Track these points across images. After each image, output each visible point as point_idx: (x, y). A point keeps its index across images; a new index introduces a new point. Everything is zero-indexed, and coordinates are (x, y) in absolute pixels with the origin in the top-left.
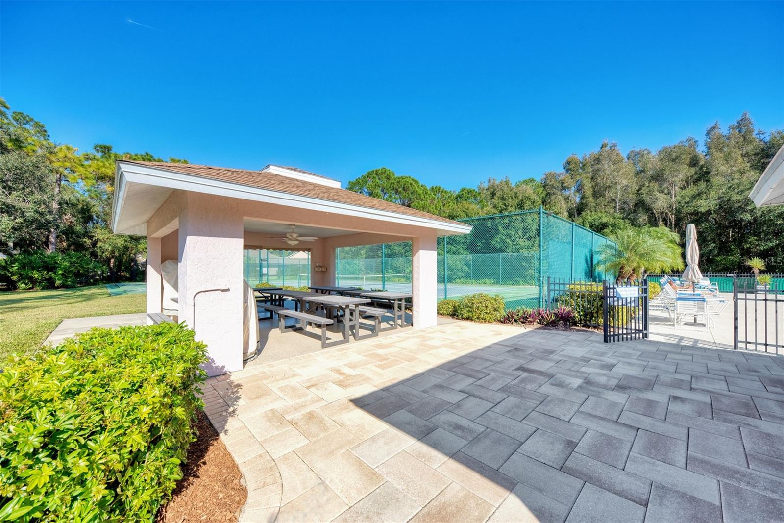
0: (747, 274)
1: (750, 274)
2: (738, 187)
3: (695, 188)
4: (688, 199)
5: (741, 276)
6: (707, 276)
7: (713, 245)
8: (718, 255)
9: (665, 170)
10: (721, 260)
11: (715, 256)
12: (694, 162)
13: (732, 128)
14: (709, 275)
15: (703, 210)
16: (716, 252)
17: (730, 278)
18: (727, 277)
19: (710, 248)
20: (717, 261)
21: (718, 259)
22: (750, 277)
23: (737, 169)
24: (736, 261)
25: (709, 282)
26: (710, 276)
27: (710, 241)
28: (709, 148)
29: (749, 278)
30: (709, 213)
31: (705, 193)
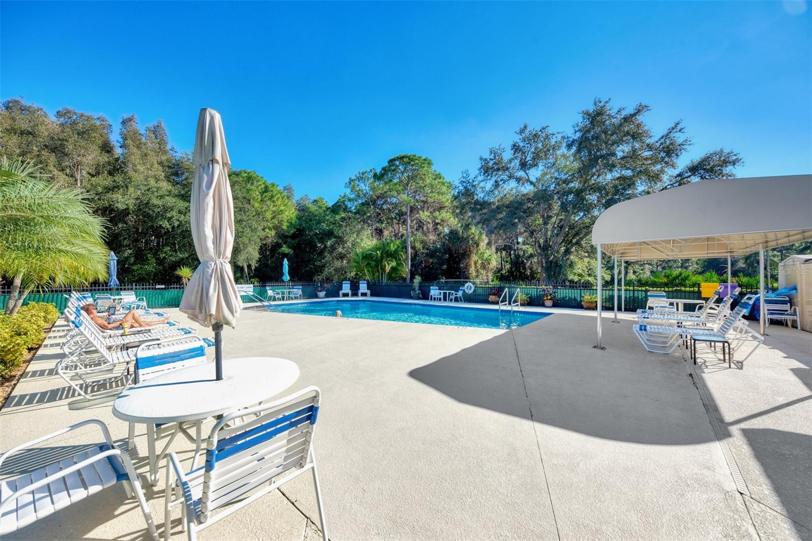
0: (177, 285)
1: (180, 285)
2: (157, 191)
3: (110, 178)
4: (100, 189)
5: (171, 288)
6: (132, 289)
7: (130, 251)
8: (135, 263)
9: (66, 141)
10: (138, 270)
11: (132, 265)
12: (106, 148)
13: (148, 129)
14: (134, 287)
15: (121, 206)
16: (132, 260)
17: (159, 291)
18: (156, 289)
19: (126, 255)
20: (133, 270)
21: (135, 268)
22: (180, 288)
23: (153, 174)
24: (152, 271)
25: (134, 296)
26: (136, 289)
27: (126, 246)
28: (125, 139)
29: (178, 289)
30: (126, 212)
31: (123, 187)
